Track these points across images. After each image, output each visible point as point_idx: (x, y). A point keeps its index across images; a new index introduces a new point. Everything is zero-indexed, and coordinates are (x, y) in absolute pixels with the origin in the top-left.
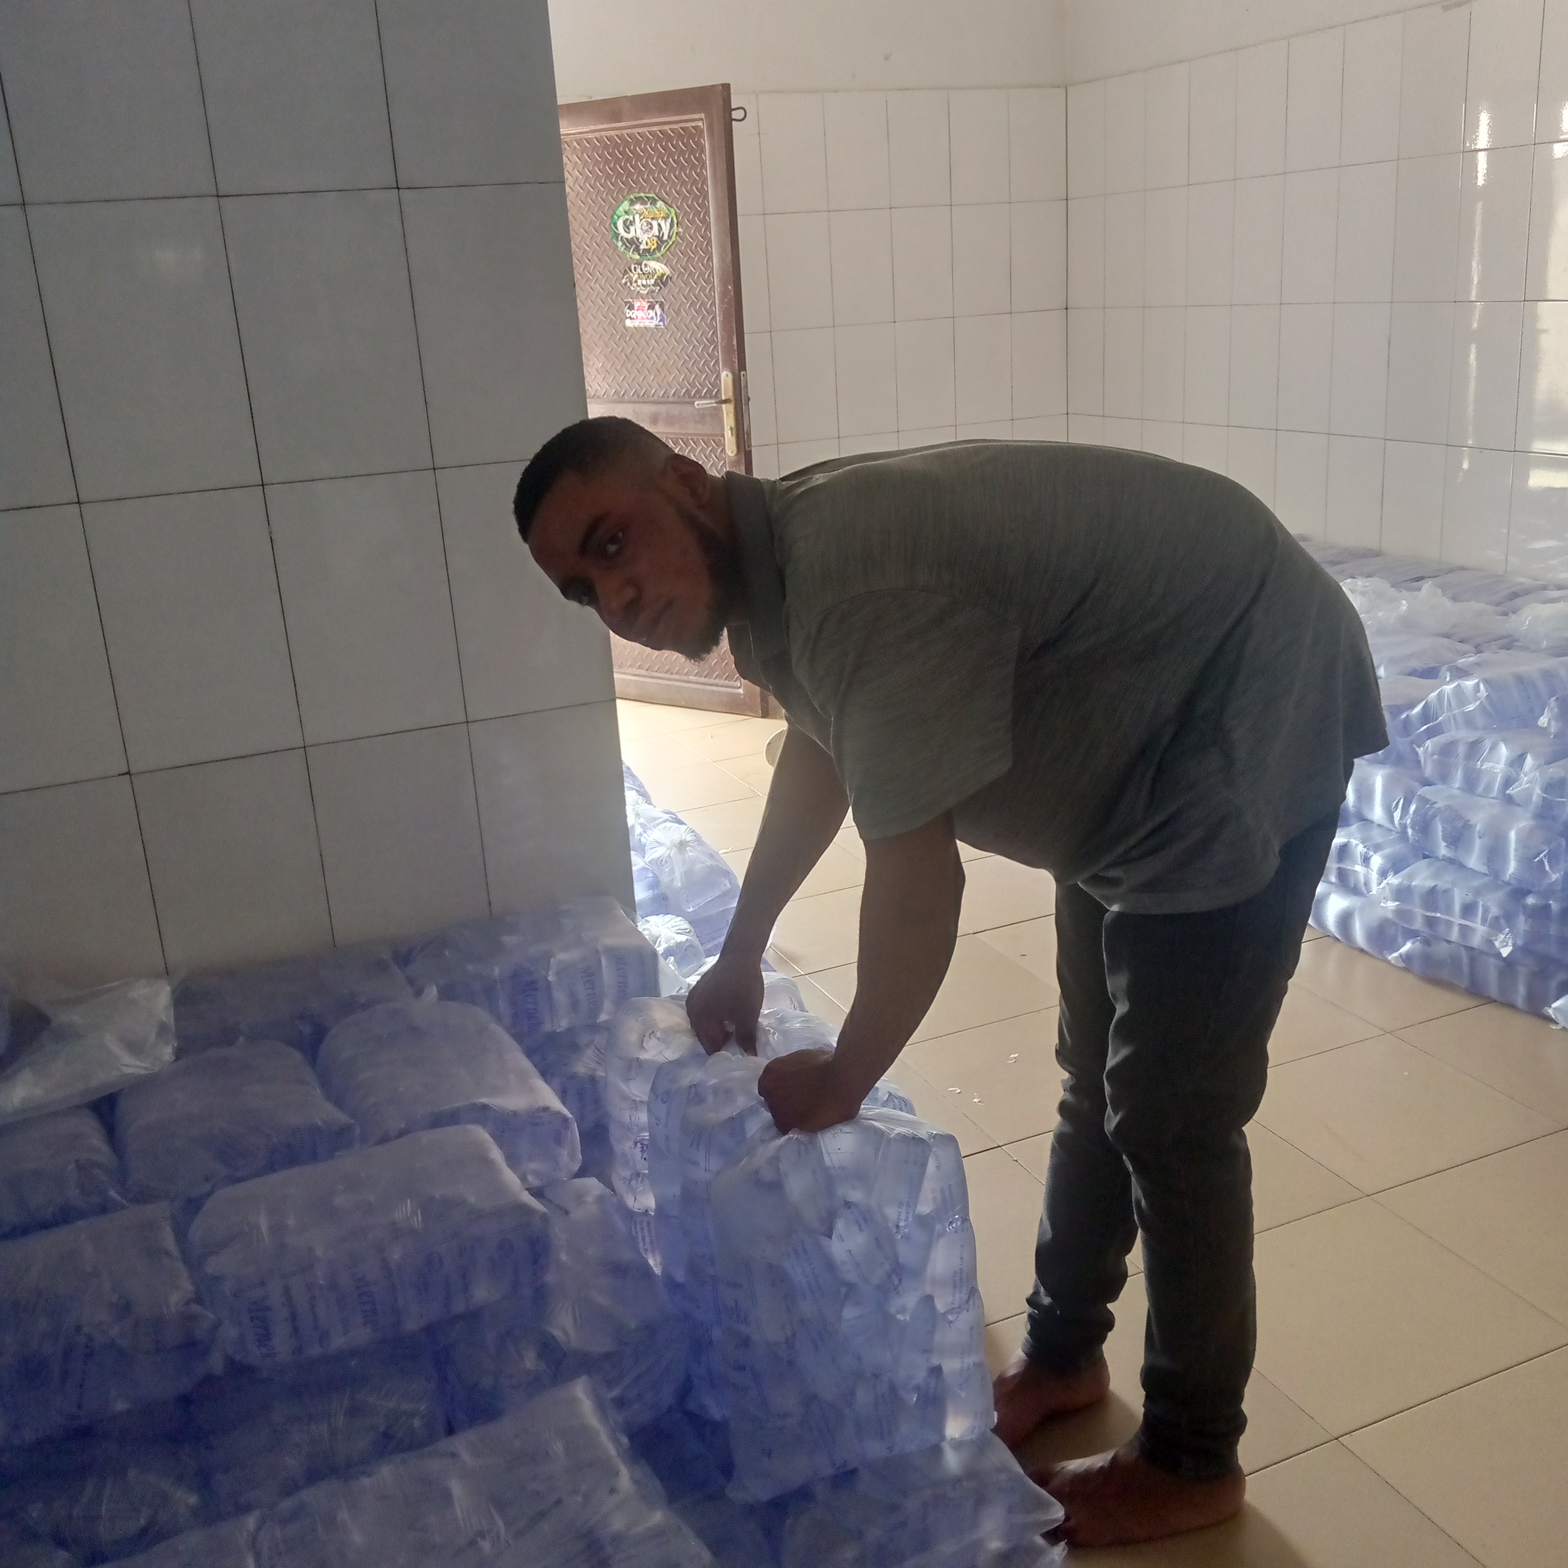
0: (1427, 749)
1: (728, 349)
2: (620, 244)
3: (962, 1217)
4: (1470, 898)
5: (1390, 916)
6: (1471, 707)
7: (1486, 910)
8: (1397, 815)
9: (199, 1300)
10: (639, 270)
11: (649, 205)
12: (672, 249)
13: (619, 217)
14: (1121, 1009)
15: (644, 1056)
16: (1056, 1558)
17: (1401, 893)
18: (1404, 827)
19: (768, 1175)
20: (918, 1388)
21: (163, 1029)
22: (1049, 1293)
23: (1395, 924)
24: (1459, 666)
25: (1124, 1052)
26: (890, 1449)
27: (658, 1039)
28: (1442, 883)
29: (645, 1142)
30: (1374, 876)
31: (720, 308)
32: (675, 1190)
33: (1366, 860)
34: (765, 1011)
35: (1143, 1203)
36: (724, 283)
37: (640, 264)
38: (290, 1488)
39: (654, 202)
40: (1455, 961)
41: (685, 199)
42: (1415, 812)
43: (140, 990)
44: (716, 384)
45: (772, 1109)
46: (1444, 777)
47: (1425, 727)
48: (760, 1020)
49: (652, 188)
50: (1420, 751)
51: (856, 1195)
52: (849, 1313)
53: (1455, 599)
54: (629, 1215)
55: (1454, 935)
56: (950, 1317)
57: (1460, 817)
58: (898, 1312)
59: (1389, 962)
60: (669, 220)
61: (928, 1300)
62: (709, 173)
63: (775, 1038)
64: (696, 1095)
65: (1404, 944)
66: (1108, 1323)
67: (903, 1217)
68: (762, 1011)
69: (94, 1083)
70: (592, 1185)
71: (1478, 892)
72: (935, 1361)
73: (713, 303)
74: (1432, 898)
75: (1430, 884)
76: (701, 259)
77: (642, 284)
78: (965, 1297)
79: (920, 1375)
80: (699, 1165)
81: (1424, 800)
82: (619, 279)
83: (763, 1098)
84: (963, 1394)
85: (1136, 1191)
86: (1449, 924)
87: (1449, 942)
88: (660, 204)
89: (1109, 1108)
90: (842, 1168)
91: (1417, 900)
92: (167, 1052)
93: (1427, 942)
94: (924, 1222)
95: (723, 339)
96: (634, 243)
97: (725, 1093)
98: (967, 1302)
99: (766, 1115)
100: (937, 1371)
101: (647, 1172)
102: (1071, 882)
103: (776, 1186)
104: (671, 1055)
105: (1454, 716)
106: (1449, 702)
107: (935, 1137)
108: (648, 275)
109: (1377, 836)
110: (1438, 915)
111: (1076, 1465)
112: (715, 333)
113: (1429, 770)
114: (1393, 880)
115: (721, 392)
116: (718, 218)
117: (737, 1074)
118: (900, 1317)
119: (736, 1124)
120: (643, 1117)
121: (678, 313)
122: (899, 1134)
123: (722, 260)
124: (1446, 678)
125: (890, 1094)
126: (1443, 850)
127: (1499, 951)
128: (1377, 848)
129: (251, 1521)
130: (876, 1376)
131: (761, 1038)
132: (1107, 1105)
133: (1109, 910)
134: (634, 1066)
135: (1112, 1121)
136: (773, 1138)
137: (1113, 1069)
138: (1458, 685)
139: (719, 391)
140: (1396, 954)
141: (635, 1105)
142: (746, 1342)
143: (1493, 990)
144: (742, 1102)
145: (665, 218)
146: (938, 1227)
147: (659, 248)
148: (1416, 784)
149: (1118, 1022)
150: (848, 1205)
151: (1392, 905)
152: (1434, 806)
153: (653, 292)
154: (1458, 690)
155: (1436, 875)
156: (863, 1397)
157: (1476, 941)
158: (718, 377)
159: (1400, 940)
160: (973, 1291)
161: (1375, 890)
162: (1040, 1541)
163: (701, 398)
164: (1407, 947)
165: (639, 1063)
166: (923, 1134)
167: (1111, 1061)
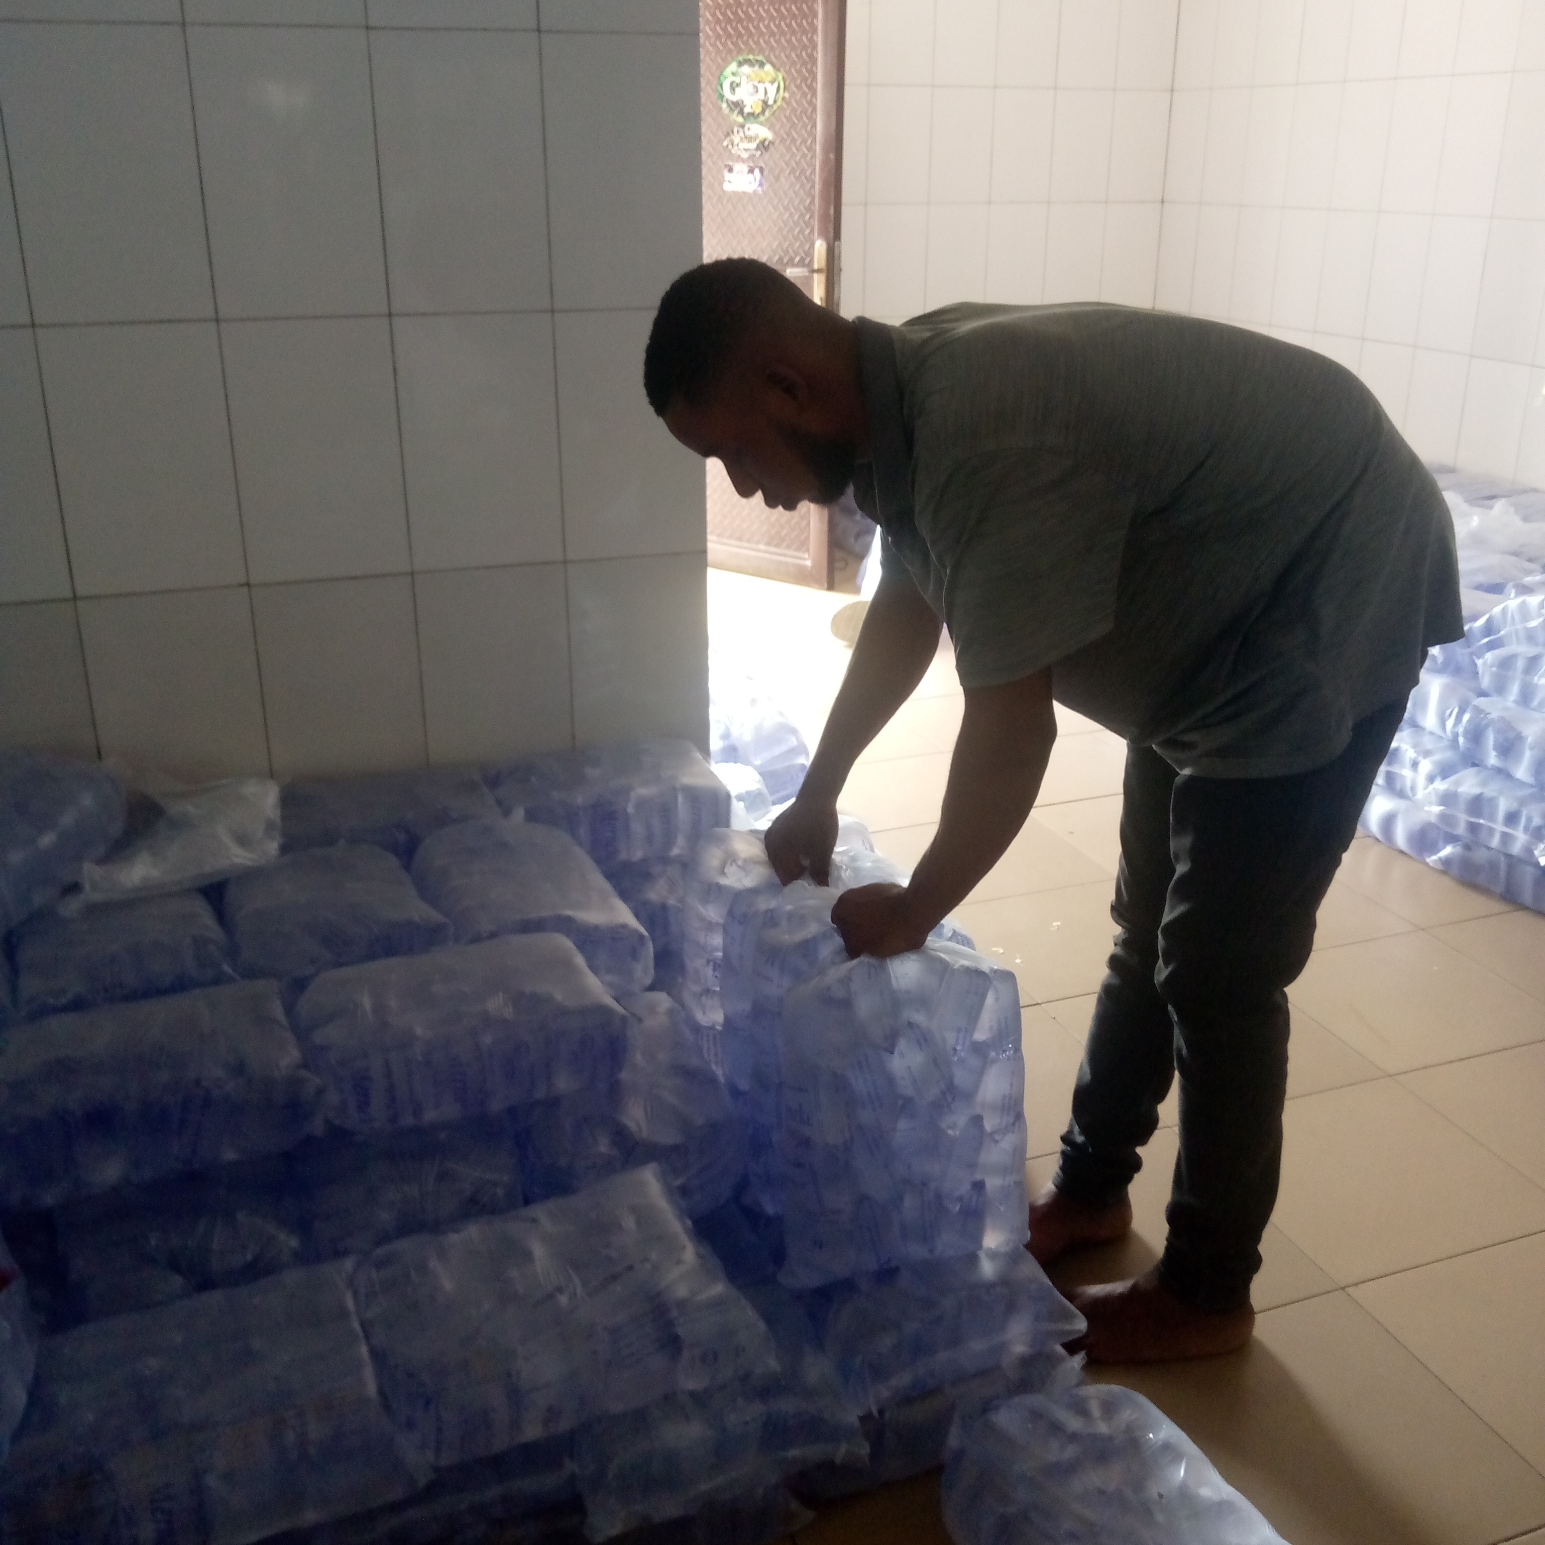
0: (1486, 662)
1: (824, 217)
2: (724, 105)
3: (1015, 1047)
4: (1515, 806)
5: (1433, 819)
6: (1533, 624)
7: (1529, 820)
8: (1450, 723)
9: (305, 1066)
10: (741, 134)
11: (757, 68)
12: (776, 114)
13: (726, 78)
14: (1181, 869)
15: (724, 881)
16: (1076, 1365)
17: (1447, 799)
18: (1456, 736)
19: (839, 993)
20: (960, 1199)
21: (270, 826)
22: (1084, 1131)
23: (1438, 828)
24: (1525, 583)
25: (1181, 909)
26: (931, 1251)
27: (739, 867)
28: (1489, 791)
29: (717, 961)
30: (1421, 780)
31: (820, 176)
32: (745, 1006)
33: (1415, 765)
34: (838, 849)
35: (1184, 1051)
36: (826, 151)
37: (743, 126)
38: (383, 1238)
39: (762, 65)
40: (1493, 866)
41: (794, 64)
42: (1469, 721)
43: (251, 788)
44: (810, 253)
45: (845, 935)
46: (1500, 688)
47: (1486, 640)
48: (833, 856)
49: (761, 51)
50: (1479, 662)
51: (919, 1018)
52: (903, 1124)
53: (1526, 519)
54: (697, 1029)
55: (1495, 842)
56: (997, 1137)
57: (1513, 729)
58: (949, 1128)
59: (1427, 864)
60: (776, 85)
61: (977, 1120)
62: (819, 39)
63: (846, 874)
64: (771, 919)
65: (1444, 848)
66: (1136, 1165)
67: (961, 1041)
68: (835, 848)
69: (207, 869)
70: (662, 1000)
71: (1523, 802)
72: (978, 1177)
73: (814, 171)
74: (1477, 805)
75: (1476, 791)
76: (805, 126)
77: (743, 147)
78: (1012, 1120)
79: (965, 1189)
80: (772, 981)
81: (1478, 710)
82: (721, 142)
83: (835, 926)
84: (1002, 1209)
85: (1178, 1040)
86: (1491, 831)
87: (1489, 848)
88: (768, 67)
89: (1161, 961)
90: (908, 992)
91: (1462, 806)
92: (273, 847)
93: (1467, 847)
94: (979, 1049)
95: (820, 206)
96: (738, 106)
97: (798, 918)
98: (1013, 1124)
99: (838, 941)
100: (979, 1186)
101: (718, 989)
102: (1147, 745)
103: (846, 1004)
104: (748, 882)
105: (1517, 631)
106: (1513, 617)
107: (996, 971)
108: (750, 139)
109: (1428, 743)
110: (1482, 821)
111: (1096, 1290)
112: (812, 202)
113: (1486, 682)
114: (1441, 786)
115: (813, 262)
116: (825, 85)
117: (811, 902)
118: (950, 1132)
119: (807, 948)
120: (717, 940)
121: (777, 178)
122: (962, 966)
123: (826, 127)
124: (1510, 595)
125: (955, 932)
126: (1492, 759)
127: (1537, 859)
128: (1427, 754)
129: (348, 1264)
130: (924, 1184)
131: (834, 873)
132: (1159, 957)
133: (1179, 774)
134: (713, 891)
135: (1162, 973)
136: (844, 962)
137: (1167, 925)
138: (1523, 602)
139: (812, 261)
140: (1434, 857)
141: (710, 926)
142: (806, 1143)
143: (1527, 897)
144: (813, 929)
145: (772, 82)
146: (993, 1054)
147: (763, 112)
148: (1471, 695)
149: (1177, 882)
150: (910, 1025)
151: (1437, 809)
152: (1488, 716)
153: (754, 156)
154: (1523, 606)
155: (1484, 783)
156: (909, 1203)
157: (1516, 849)
158: (812, 245)
159: (1441, 844)
160: (1019, 1116)
161: (1420, 794)
162: (1060, 1349)
163: (793, 265)
164: (1447, 851)
165: (720, 888)
166: (985, 967)
167: (1167, 917)
